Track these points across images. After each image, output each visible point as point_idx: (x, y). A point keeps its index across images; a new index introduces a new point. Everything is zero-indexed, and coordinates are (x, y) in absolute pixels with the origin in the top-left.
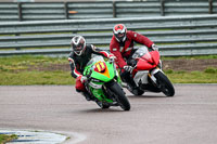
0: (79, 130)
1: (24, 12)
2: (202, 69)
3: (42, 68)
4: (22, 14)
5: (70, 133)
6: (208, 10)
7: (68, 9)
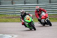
3: (6, 18)
7: (12, 2)
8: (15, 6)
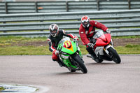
0: (44, 84)
1: (9, 8)
2: (124, 45)
3: (20, 44)
4: (7, 10)
5: (38, 86)
6: (127, 7)
7: (37, 6)
8: (43, 15)
